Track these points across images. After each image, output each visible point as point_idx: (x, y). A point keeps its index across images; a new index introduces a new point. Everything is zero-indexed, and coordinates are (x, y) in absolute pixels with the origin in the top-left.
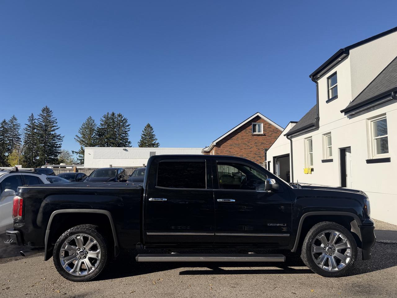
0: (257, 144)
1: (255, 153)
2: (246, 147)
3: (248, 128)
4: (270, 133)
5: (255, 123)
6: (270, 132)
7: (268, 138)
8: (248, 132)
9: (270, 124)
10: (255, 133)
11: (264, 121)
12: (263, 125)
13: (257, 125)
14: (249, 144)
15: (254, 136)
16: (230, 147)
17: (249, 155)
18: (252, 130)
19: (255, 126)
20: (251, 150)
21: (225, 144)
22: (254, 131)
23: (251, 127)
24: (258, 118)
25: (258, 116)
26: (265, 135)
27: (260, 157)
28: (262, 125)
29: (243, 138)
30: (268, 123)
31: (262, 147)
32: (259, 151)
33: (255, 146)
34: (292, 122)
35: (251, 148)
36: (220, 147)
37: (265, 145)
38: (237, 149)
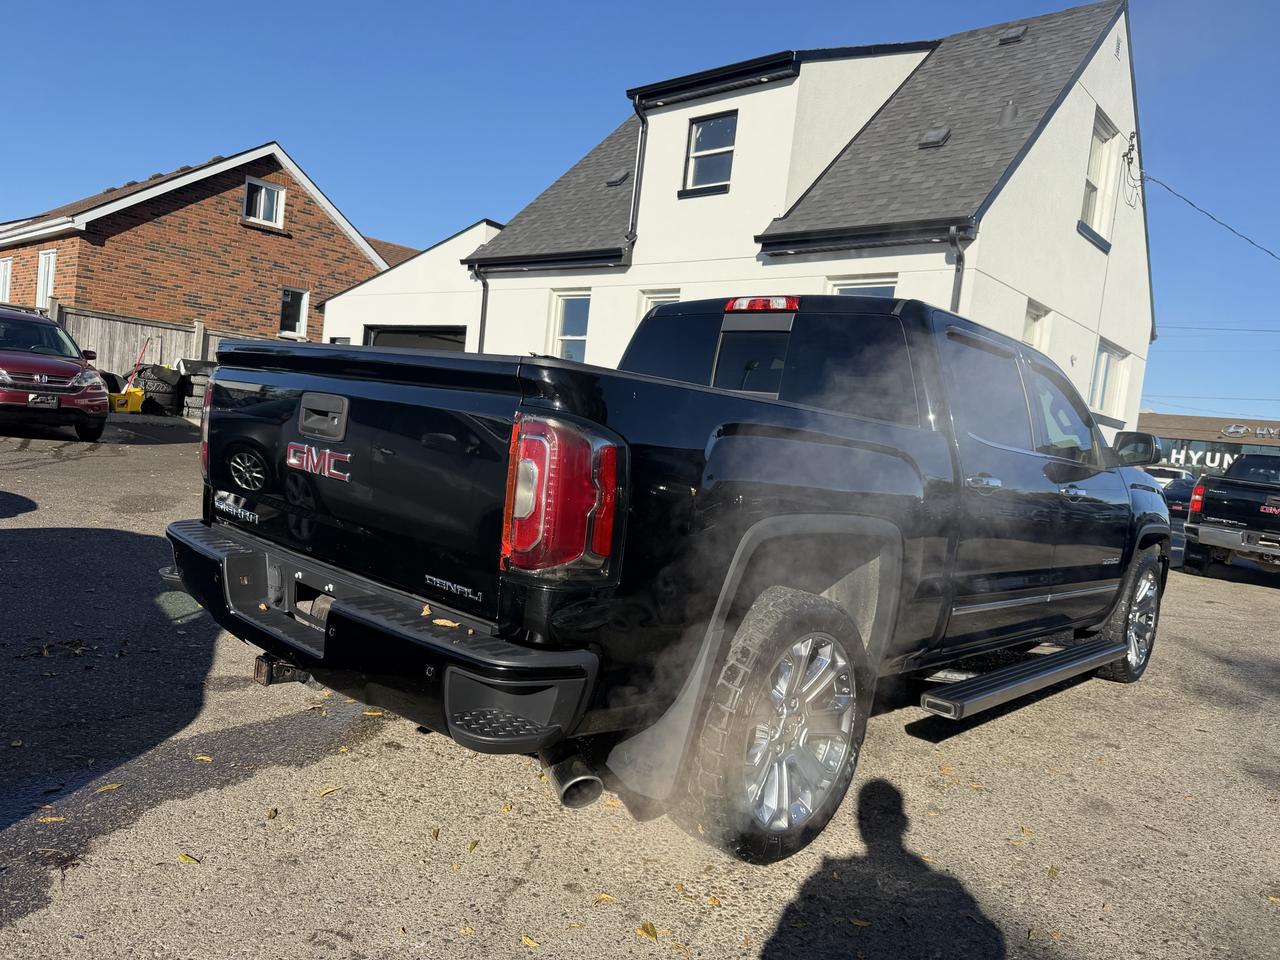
0: (256, 265)
1: (247, 296)
2: (216, 268)
3: (228, 194)
4: (309, 233)
5: (256, 182)
6: (308, 230)
7: (298, 248)
8: (226, 209)
9: (311, 201)
10: (252, 219)
11: (291, 183)
12: (287, 198)
13: (263, 190)
14: (227, 258)
15: (251, 232)
16: (149, 253)
17: (224, 299)
18: (245, 202)
19: (253, 191)
20: (233, 281)
21: (128, 235)
22: (251, 210)
23: (242, 191)
24: (269, 164)
25: (271, 159)
26: (289, 237)
27: (264, 314)
28: (282, 195)
29: (204, 226)
30: (304, 195)
31: (275, 279)
32: (263, 291)
33: (248, 272)
34: (490, 223)
35: (234, 274)
36: (102, 245)
37: (287, 275)
38: (175, 268)
